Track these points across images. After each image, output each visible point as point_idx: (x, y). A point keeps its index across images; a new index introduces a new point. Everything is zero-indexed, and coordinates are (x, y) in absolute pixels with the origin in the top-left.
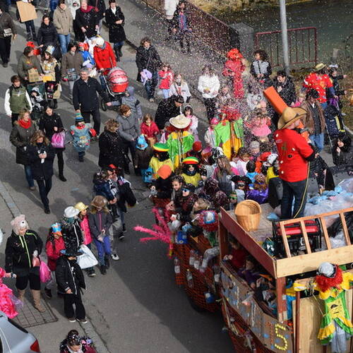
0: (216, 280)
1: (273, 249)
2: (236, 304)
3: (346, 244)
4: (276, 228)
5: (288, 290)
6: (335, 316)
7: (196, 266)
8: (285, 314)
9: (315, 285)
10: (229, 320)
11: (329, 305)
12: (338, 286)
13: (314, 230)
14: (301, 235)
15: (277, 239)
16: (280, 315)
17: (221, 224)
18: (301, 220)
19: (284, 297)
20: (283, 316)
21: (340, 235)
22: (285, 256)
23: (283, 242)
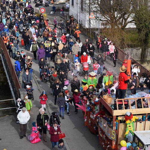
0: (97, 121)
1: (113, 108)
2: (102, 127)
3: (136, 108)
4: (115, 102)
5: (116, 120)
6: (130, 129)
7: (92, 117)
8: (115, 127)
9: (124, 118)
10: (100, 132)
11: (128, 125)
12: (131, 119)
13: (126, 103)
14: (122, 104)
15: (115, 105)
16: (114, 128)
17: (100, 102)
18: (123, 99)
19: (115, 122)
20: (115, 128)
21: (135, 106)
22: (117, 109)
23: (116, 106)
